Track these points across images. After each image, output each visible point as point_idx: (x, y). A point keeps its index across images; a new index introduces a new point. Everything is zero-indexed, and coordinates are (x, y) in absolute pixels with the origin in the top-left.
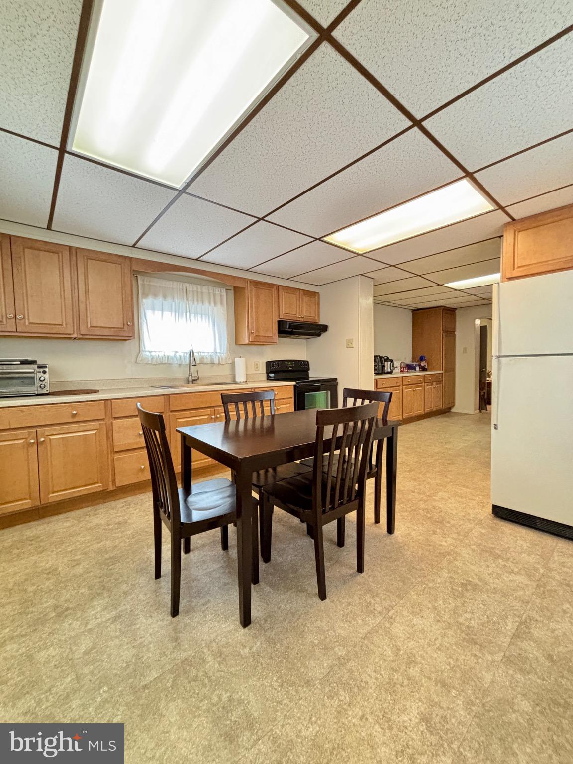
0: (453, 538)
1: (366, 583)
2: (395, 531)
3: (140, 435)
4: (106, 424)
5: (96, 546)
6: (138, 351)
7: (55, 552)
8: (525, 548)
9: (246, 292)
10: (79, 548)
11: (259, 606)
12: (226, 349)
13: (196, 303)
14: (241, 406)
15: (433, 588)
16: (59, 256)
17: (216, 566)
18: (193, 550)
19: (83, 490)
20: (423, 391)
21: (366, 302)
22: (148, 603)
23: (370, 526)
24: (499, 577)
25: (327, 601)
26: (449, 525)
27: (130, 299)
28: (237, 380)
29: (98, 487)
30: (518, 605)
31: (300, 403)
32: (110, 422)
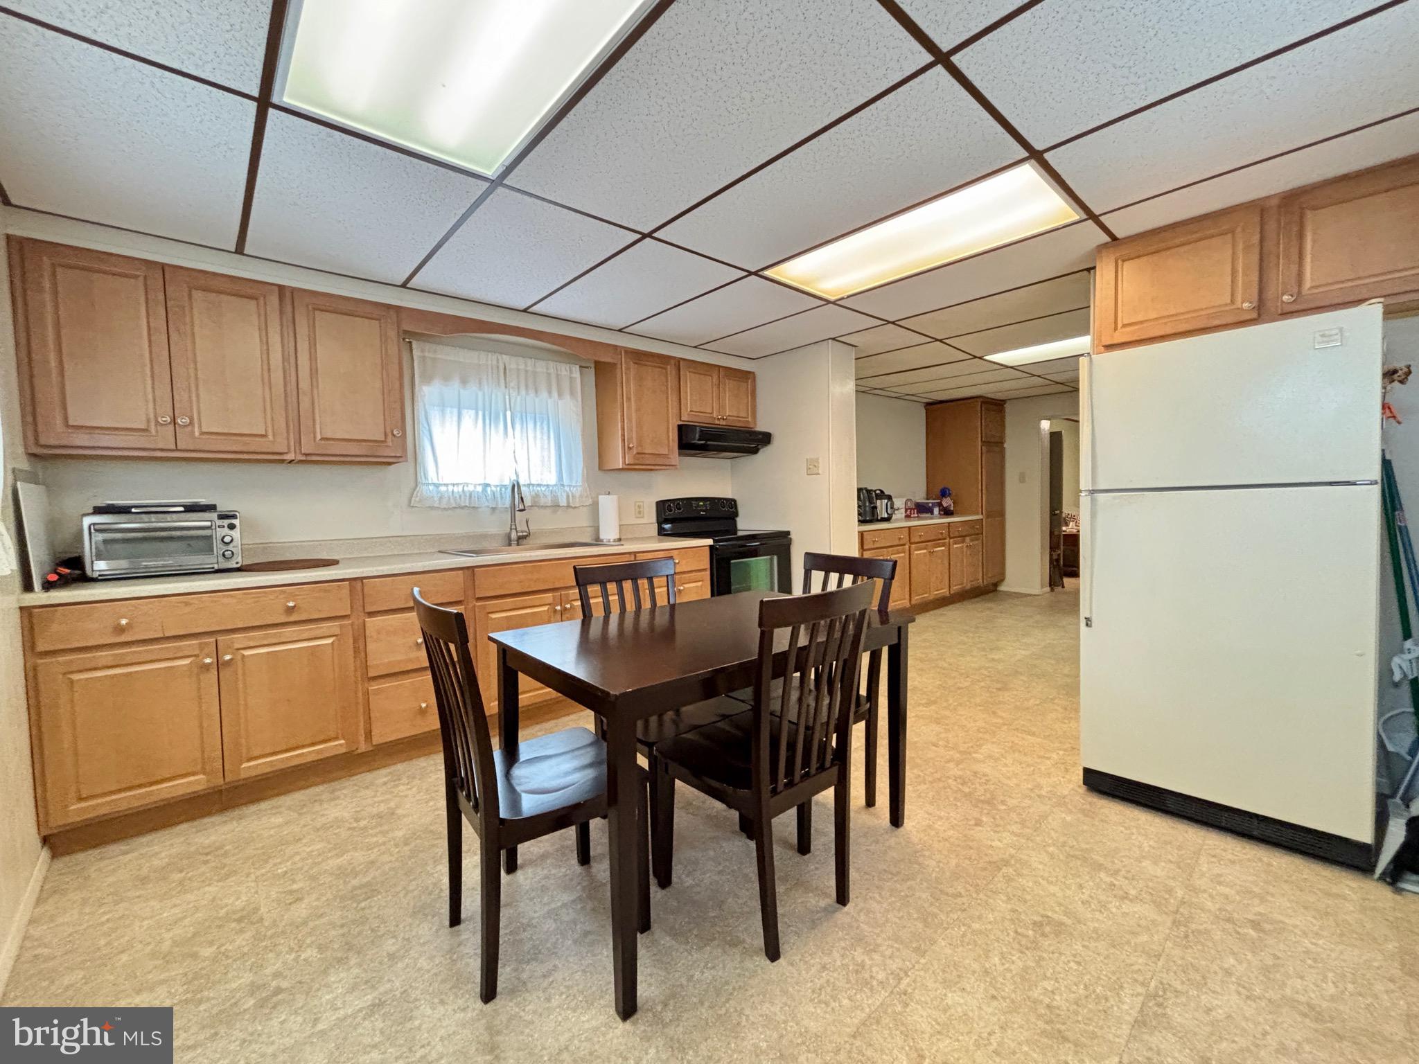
0: (1013, 833)
1: (855, 925)
2: (906, 821)
3: (417, 644)
4: (352, 624)
5: (333, 863)
6: (413, 484)
7: (253, 877)
8: (1146, 849)
9: (618, 371)
10: (301, 869)
11: (651, 975)
12: (580, 479)
13: (523, 392)
14: (612, 587)
15: (981, 932)
16: (258, 304)
17: (566, 897)
18: (522, 867)
19: (309, 753)
20: (947, 553)
21: (844, 389)
22: (436, 974)
23: (858, 812)
24: (1103, 906)
25: (782, 961)
26: (1004, 807)
27: (397, 385)
28: (601, 537)
29: (338, 746)
30: (1140, 961)
31: (722, 582)
32: (361, 621)
